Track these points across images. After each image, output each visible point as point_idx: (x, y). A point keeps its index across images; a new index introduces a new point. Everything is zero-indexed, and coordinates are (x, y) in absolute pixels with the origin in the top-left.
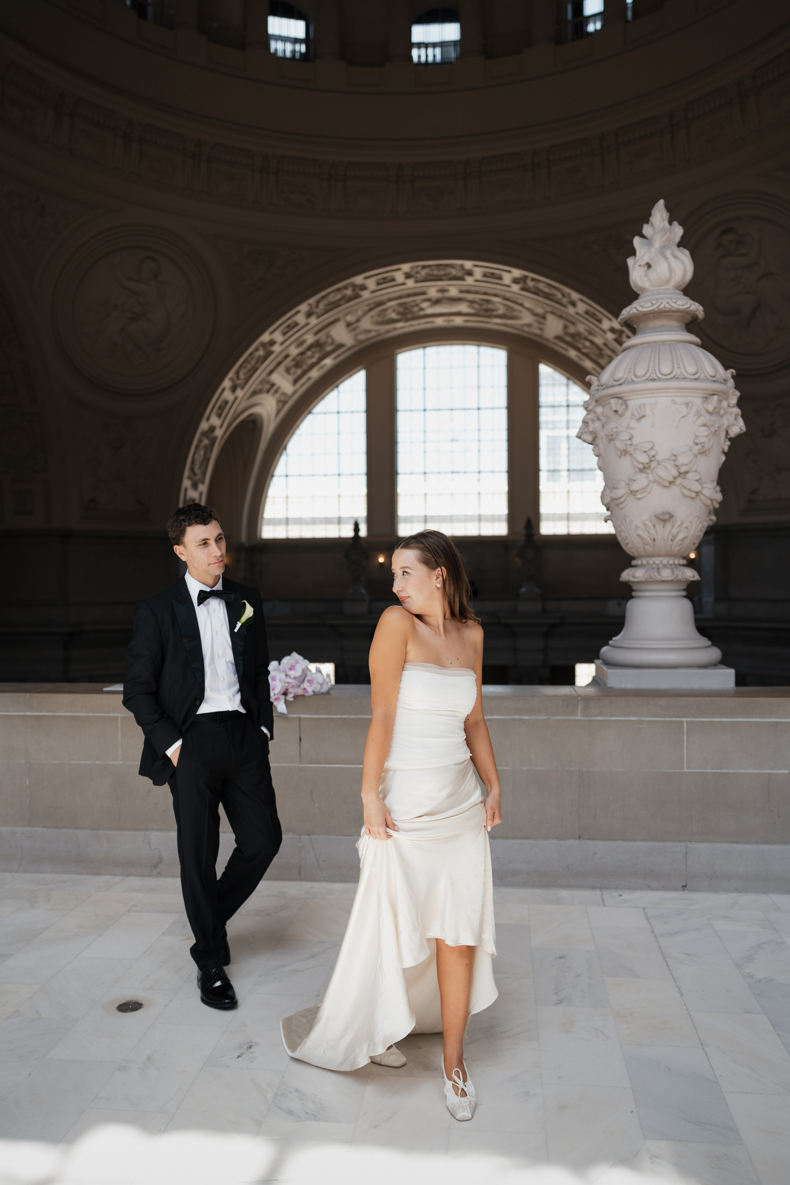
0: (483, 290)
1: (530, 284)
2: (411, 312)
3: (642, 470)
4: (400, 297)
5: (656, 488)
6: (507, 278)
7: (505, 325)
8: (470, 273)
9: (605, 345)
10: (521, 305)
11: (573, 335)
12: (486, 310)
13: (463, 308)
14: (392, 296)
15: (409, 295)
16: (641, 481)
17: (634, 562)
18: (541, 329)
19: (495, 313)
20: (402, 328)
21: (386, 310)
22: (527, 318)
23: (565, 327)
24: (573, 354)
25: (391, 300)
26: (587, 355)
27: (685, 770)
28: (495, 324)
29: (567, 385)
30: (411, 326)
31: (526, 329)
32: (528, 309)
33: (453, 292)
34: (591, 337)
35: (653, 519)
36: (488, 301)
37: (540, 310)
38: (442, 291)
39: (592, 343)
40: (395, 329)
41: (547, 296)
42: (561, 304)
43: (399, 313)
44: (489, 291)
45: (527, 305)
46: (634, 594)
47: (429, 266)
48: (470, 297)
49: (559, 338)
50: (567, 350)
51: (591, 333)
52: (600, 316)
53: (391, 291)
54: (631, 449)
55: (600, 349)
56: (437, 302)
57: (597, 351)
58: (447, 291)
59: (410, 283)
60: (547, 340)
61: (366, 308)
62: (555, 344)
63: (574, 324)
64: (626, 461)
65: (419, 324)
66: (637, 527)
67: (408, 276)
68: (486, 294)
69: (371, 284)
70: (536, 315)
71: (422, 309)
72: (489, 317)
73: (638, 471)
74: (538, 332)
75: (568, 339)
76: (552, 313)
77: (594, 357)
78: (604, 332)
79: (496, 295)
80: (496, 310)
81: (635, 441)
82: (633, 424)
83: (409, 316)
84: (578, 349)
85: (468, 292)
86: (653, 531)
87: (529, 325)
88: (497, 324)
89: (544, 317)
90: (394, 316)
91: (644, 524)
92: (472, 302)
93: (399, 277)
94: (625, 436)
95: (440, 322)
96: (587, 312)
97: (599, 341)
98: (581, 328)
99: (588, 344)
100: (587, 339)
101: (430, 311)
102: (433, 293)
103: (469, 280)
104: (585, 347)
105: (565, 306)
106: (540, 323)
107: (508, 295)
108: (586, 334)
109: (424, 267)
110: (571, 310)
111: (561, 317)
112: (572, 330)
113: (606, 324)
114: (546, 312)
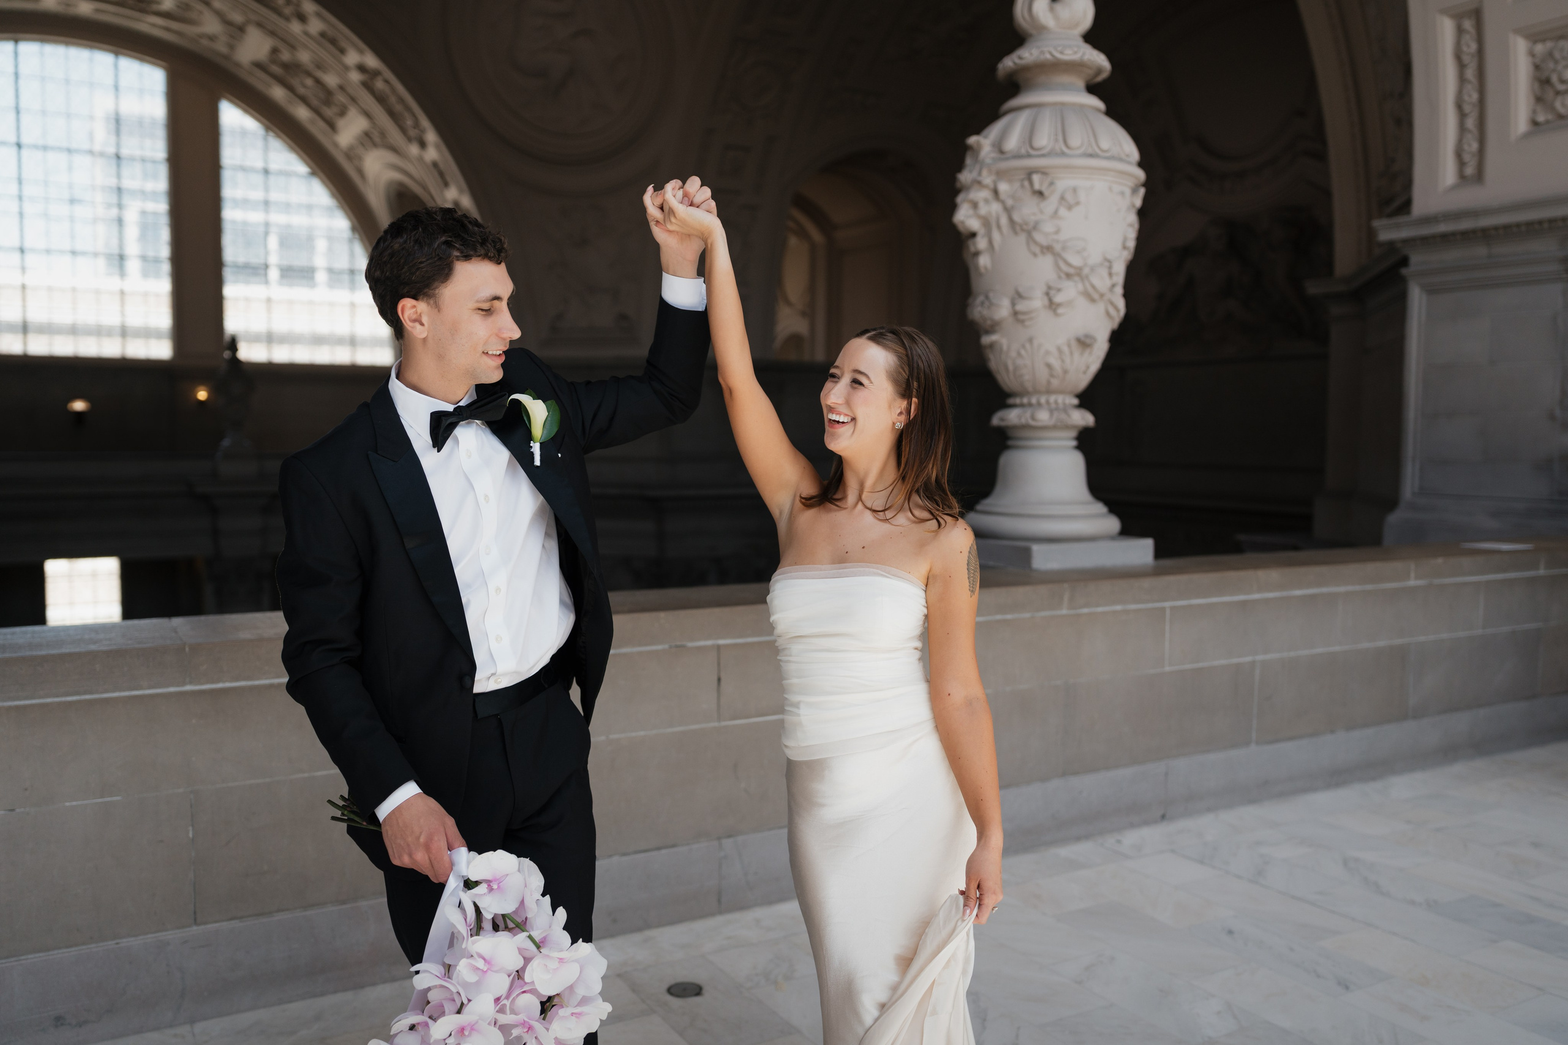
3: (1068, 276)
5: (1082, 302)
7: (168, 29)
9: (341, 88)
11: (286, 66)
16: (1070, 291)
17: (1011, 401)
18: (232, 47)
19: (155, 7)
22: (211, 26)
23: (275, 51)
24: (278, 93)
26: (304, 100)
27: (1167, 669)
28: (149, 24)
29: (265, 139)
31: (205, 42)
32: (219, 14)
34: (319, 74)
35: (1074, 343)
37: (237, 18)
39: (318, 81)
42: (279, 13)
46: (1010, 443)
49: (258, 65)
50: (269, 86)
52: (343, 43)
54: (1058, 247)
55: (328, 92)
57: (322, 95)
60: (238, 65)
62: (250, 73)
63: (293, 47)
64: (1046, 263)
66: (1048, 353)
70: (227, 22)
72: (142, 11)
73: (1063, 276)
74: (223, 49)
75: (276, 69)
76: (259, 25)
77: (315, 102)
78: (347, 68)
81: (1063, 236)
82: (1063, 212)
84: (290, 88)
86: (1068, 360)
87: (212, 38)
88: (154, 25)
89: (241, 29)
91: (1060, 350)
94: (1048, 227)
96: (323, 35)
97: (331, 80)
98: (304, 57)
99: (309, 82)
100: (309, 74)
104: (305, 86)
105: (287, 19)
106: (232, 36)
108: (311, 67)
110: (296, 27)
111: (273, 34)
112: (286, 56)
113: (352, 58)
114: (248, 22)
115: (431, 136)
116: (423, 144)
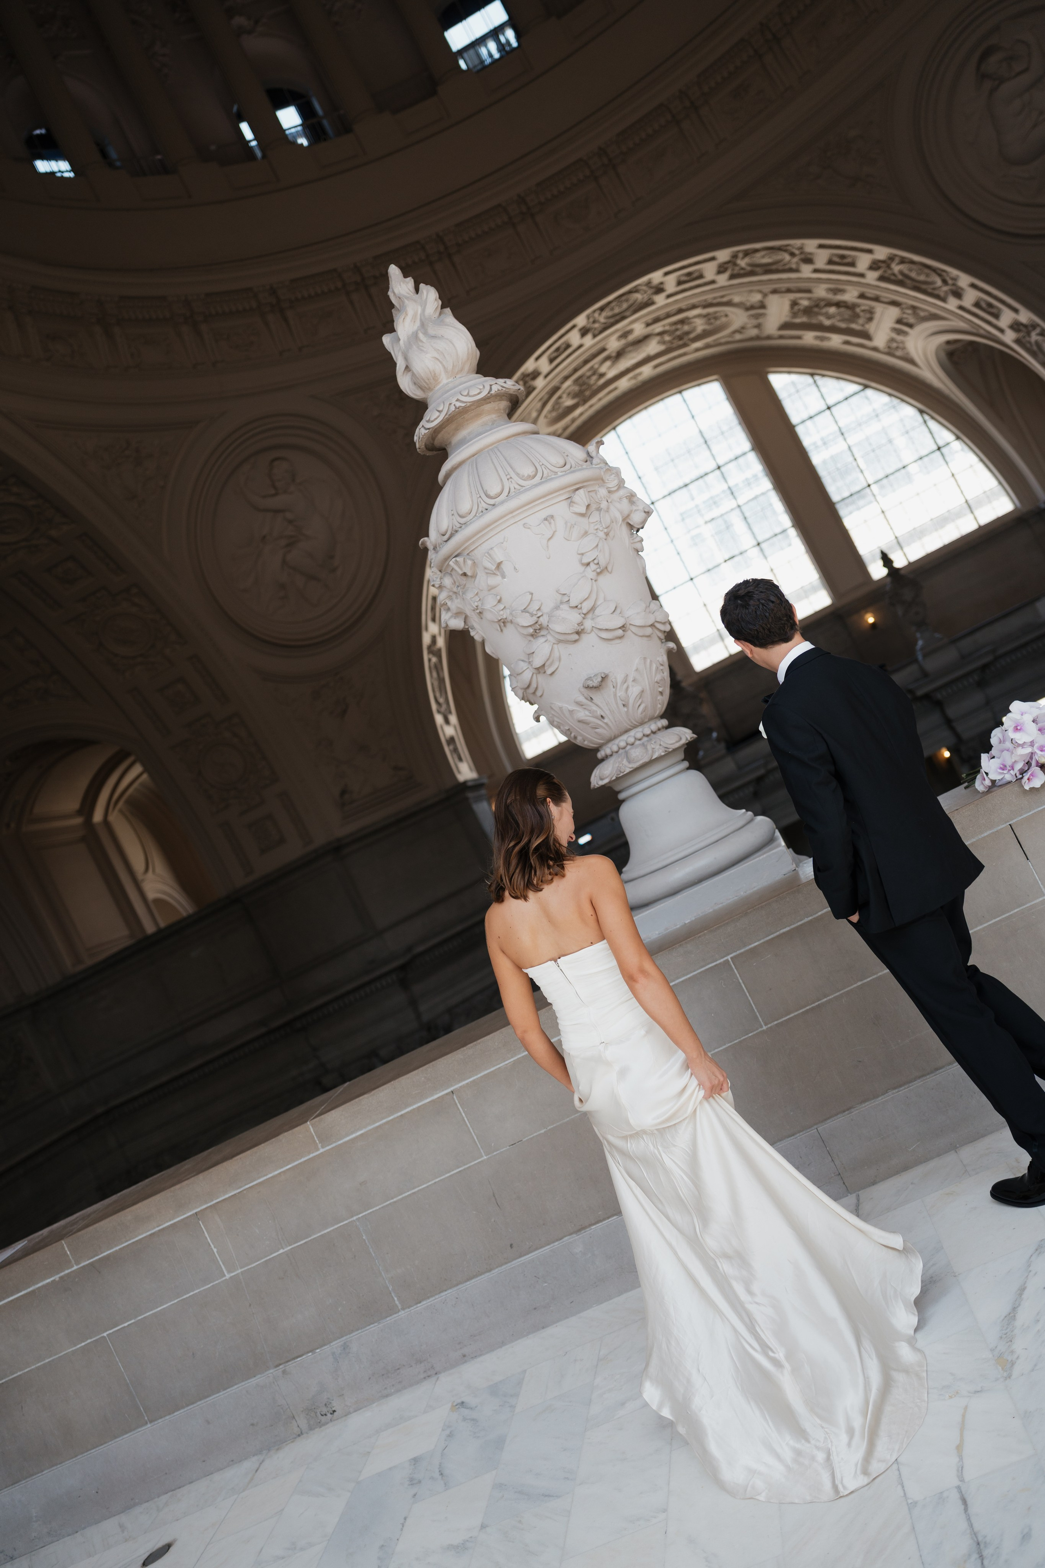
0: (676, 307)
1: (743, 263)
2: (590, 386)
4: (575, 370)
6: (709, 270)
7: (707, 346)
8: (659, 289)
9: (862, 296)
10: (729, 304)
11: (807, 311)
12: (680, 338)
13: (653, 347)
14: (565, 373)
15: (586, 362)
18: (758, 326)
19: (693, 335)
20: (581, 414)
21: (560, 397)
22: (738, 318)
23: (794, 303)
24: (809, 338)
25: (566, 378)
26: (832, 329)
28: (694, 351)
29: (816, 384)
30: (591, 406)
31: (738, 337)
32: (741, 305)
33: (639, 329)
34: (838, 297)
36: (682, 322)
37: (756, 298)
38: (625, 335)
39: (841, 305)
40: (573, 420)
41: (768, 269)
42: (789, 271)
43: (575, 396)
44: (683, 305)
45: (737, 299)
47: (610, 303)
48: (658, 328)
49: (785, 326)
50: (799, 337)
51: (836, 291)
52: (852, 255)
53: (567, 364)
55: (852, 307)
56: (619, 355)
57: (847, 313)
58: (630, 332)
59: (588, 341)
60: (769, 337)
61: (539, 405)
62: (781, 337)
63: (808, 291)
65: (600, 399)
67: (584, 332)
68: (680, 311)
69: (544, 365)
71: (602, 375)
72: (685, 345)
74: (754, 332)
75: (800, 319)
76: (775, 292)
77: (843, 324)
78: (862, 275)
79: (694, 307)
80: (694, 329)
83: (587, 393)
84: (817, 328)
85: (656, 320)
87: (742, 329)
88: (697, 350)
89: (762, 306)
90: (569, 402)
92: (661, 334)
93: (574, 338)
95: (624, 384)
96: (830, 262)
97: (850, 296)
98: (821, 292)
99: (832, 310)
100: (830, 304)
101: (611, 374)
102: (614, 344)
103: (660, 300)
104: (829, 317)
105: (795, 270)
106: (757, 317)
107: (709, 297)
108: (830, 296)
109: (602, 309)
110: (806, 271)
111: (788, 291)
112: (805, 302)
113: (863, 262)
114: (765, 295)
115: (964, 280)
116: (958, 294)
